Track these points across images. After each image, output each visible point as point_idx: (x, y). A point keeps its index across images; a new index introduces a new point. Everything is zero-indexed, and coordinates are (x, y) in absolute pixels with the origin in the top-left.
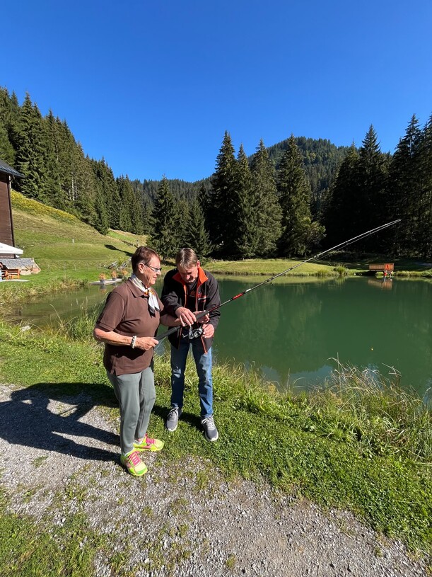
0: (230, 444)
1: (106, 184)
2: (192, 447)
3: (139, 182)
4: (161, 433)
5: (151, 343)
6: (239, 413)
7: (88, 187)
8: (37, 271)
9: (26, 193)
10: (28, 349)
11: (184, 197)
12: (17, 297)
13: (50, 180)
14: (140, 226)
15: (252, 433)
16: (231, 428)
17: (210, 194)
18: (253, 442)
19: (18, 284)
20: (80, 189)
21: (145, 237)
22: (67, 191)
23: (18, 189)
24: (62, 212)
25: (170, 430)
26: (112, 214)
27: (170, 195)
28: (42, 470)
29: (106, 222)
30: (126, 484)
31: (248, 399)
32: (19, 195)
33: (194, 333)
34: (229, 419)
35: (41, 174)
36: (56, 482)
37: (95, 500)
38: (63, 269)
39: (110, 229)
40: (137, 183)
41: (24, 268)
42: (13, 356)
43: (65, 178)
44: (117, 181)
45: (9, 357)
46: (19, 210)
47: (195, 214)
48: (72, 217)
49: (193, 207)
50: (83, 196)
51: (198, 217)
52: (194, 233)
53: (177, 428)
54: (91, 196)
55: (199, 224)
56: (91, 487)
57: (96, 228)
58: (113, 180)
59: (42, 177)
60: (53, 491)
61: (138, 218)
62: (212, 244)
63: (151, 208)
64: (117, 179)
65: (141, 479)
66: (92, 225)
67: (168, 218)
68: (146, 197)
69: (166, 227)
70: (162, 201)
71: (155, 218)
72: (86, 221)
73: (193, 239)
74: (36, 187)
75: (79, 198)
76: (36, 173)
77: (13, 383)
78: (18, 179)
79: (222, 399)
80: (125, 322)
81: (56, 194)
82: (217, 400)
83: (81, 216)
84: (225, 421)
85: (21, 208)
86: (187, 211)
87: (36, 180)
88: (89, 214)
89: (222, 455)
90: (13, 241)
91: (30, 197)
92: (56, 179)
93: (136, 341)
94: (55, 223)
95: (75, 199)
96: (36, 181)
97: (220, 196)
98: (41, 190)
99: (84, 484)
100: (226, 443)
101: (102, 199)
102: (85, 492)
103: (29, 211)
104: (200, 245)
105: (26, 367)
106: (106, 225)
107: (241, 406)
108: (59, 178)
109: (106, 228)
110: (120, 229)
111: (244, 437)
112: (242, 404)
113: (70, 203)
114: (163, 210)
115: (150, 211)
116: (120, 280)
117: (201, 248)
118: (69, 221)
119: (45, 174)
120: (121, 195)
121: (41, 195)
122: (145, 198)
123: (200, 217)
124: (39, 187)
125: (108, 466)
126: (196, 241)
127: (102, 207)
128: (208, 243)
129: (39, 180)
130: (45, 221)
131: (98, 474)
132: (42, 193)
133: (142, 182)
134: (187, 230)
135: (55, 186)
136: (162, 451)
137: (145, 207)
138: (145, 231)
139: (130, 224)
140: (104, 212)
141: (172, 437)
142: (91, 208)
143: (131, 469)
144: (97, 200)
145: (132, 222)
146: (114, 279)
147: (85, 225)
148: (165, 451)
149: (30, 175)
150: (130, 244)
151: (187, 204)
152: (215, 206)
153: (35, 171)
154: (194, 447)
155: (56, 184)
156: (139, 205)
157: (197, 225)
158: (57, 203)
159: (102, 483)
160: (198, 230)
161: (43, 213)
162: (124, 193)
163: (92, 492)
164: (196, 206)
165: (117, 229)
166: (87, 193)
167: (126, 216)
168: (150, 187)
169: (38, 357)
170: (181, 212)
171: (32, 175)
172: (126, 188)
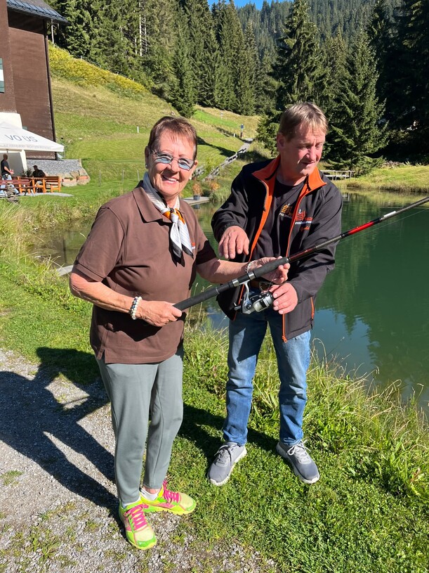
0: (322, 546)
1: (194, 18)
2: (246, 527)
3: (253, 7)
4: (197, 483)
5: (167, 314)
6: (360, 486)
7: (165, 27)
8: (85, 181)
9: (74, 49)
10: (44, 300)
11: (340, 29)
12: (55, 221)
13: (107, 21)
14: (250, 98)
15: (377, 537)
16: (332, 511)
17: (396, 18)
18: (375, 556)
19: (58, 199)
20: (151, 32)
21: (257, 119)
22: (132, 39)
23: (62, 43)
24: (123, 78)
25: (213, 481)
26: (202, 77)
27: (308, 26)
28: (11, 491)
29: (191, 93)
30: (117, 556)
31: (388, 462)
32: (63, 54)
33: (253, 302)
34: (333, 494)
35: (94, 14)
36: (23, 516)
37: (65, 565)
38: (120, 179)
39: (197, 106)
40: (249, 10)
41: (67, 175)
42: (22, 308)
43: (128, 16)
44: (214, 10)
45: (18, 309)
46: (64, 80)
47: (357, 64)
48: (139, 86)
49: (355, 48)
50: (156, 47)
51: (363, 70)
52: (352, 105)
53: (228, 483)
54: (169, 44)
55: (365, 86)
56: (65, 541)
57: (174, 105)
58: (207, 9)
59: (95, 19)
60: (15, 529)
61: (247, 81)
62: (391, 128)
63: (271, 58)
64: (214, 6)
65: (142, 556)
66: (168, 101)
67: (301, 78)
68: (265, 38)
69: (295, 97)
70: (291, 42)
71: (277, 79)
72: (159, 93)
73: (350, 120)
74: (87, 37)
75: (150, 52)
76: (87, 13)
77: (11, 349)
78: (63, 26)
79: (331, 448)
80: (124, 268)
81: (116, 47)
82: (320, 447)
83: (152, 83)
84: (324, 495)
85: (66, 75)
86: (341, 60)
87: (87, 25)
88: (164, 79)
89: (299, 561)
90: (53, 131)
91: (78, 56)
92: (116, 19)
93: (140, 308)
94: (113, 100)
95: (144, 53)
96: (87, 28)
97: (419, 18)
98: (94, 42)
99: (57, 533)
100: (316, 539)
101: (187, 50)
102: (55, 547)
103: (76, 79)
104: (363, 132)
105: (34, 328)
106: (191, 100)
107: (366, 474)
108: (119, 18)
109: (190, 105)
110: (215, 105)
111: (356, 539)
112: (371, 468)
113: (135, 62)
114: (293, 62)
115: (269, 67)
116: (205, 199)
117: (363, 137)
118: (133, 95)
119: (100, 13)
120: (218, 38)
121: (93, 52)
122: (263, 41)
123: (368, 72)
124: (92, 37)
125: (99, 516)
126: (354, 124)
127: (186, 64)
128: (380, 126)
129: (91, 25)
130: (99, 96)
131: (82, 523)
132: (95, 46)
133: (259, 7)
134: (338, 100)
135: (113, 32)
136: (191, 517)
137: (261, 58)
138: (258, 107)
139: (233, 95)
140: (189, 74)
141: (213, 496)
142: (169, 69)
143: (130, 533)
144: (177, 52)
145: (236, 91)
146: (195, 198)
147: (158, 100)
148: (195, 518)
149: (78, 17)
150: (229, 134)
151: (344, 45)
152: (406, 43)
153: (86, 9)
154: (251, 528)
155: (115, 27)
156: (249, 54)
157: (360, 87)
158: (116, 62)
159: (82, 540)
160: (362, 99)
161: (96, 82)
162: (225, 33)
163: (66, 550)
164: (363, 44)
165: (209, 106)
166: (163, 40)
167: (225, 79)
168: (273, 15)
169: (52, 314)
170: (331, 62)
171: (81, 16)
172: (228, 22)
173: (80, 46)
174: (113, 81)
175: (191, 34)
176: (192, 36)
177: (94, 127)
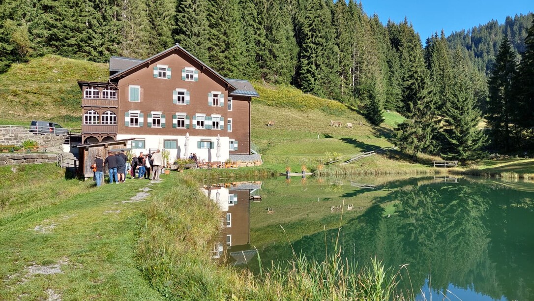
1: (404, 53)
8: (259, 164)
13: (326, 70)
23: (298, 86)
32: (298, 92)
41: (251, 161)
59: (319, 69)
76: (314, 67)
87: (313, 73)
91: (307, 92)
96: (313, 75)
103: (300, 107)
119: (322, 65)
121: (316, 88)
129: (316, 73)
130: (312, 116)
132: (318, 85)
149: (308, 70)
153: (313, 64)
162: (434, 59)
171: (310, 69)
172: (438, 50)
173: (308, 86)
174: (326, 105)
175: (401, 64)
176: (402, 65)
177: (295, 136)
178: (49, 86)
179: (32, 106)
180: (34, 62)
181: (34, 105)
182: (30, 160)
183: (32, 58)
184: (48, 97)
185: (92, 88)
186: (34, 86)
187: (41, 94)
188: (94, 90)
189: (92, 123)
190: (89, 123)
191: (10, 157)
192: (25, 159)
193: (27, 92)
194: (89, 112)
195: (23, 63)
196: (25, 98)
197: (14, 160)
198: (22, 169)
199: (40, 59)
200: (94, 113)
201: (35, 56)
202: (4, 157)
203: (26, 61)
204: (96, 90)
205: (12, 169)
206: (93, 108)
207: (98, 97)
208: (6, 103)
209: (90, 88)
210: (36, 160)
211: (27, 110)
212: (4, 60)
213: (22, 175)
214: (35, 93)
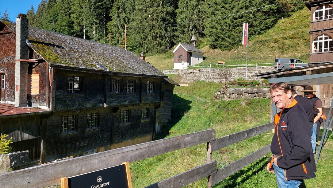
178: (303, 30)
179: (287, 48)
180: (295, 15)
181: (290, 47)
182: (261, 95)
183: (294, 13)
184: (302, 40)
185: (324, 7)
186: (291, 33)
187: (296, 38)
188: (327, 9)
189: (323, 51)
190: (319, 51)
191: (245, 91)
192: (257, 93)
193: (285, 38)
194: (319, 37)
195: (287, 18)
196: (283, 43)
197: (249, 94)
198: (249, 103)
199: (300, 11)
200: (326, 38)
201: (296, 10)
202: (241, 91)
203: (289, 16)
204: (329, 9)
205: (242, 103)
206: (325, 32)
207: (331, 17)
208: (268, 49)
209: (321, 8)
210: (266, 94)
211: (282, 52)
212: (272, 18)
213: (247, 109)
214: (291, 38)
